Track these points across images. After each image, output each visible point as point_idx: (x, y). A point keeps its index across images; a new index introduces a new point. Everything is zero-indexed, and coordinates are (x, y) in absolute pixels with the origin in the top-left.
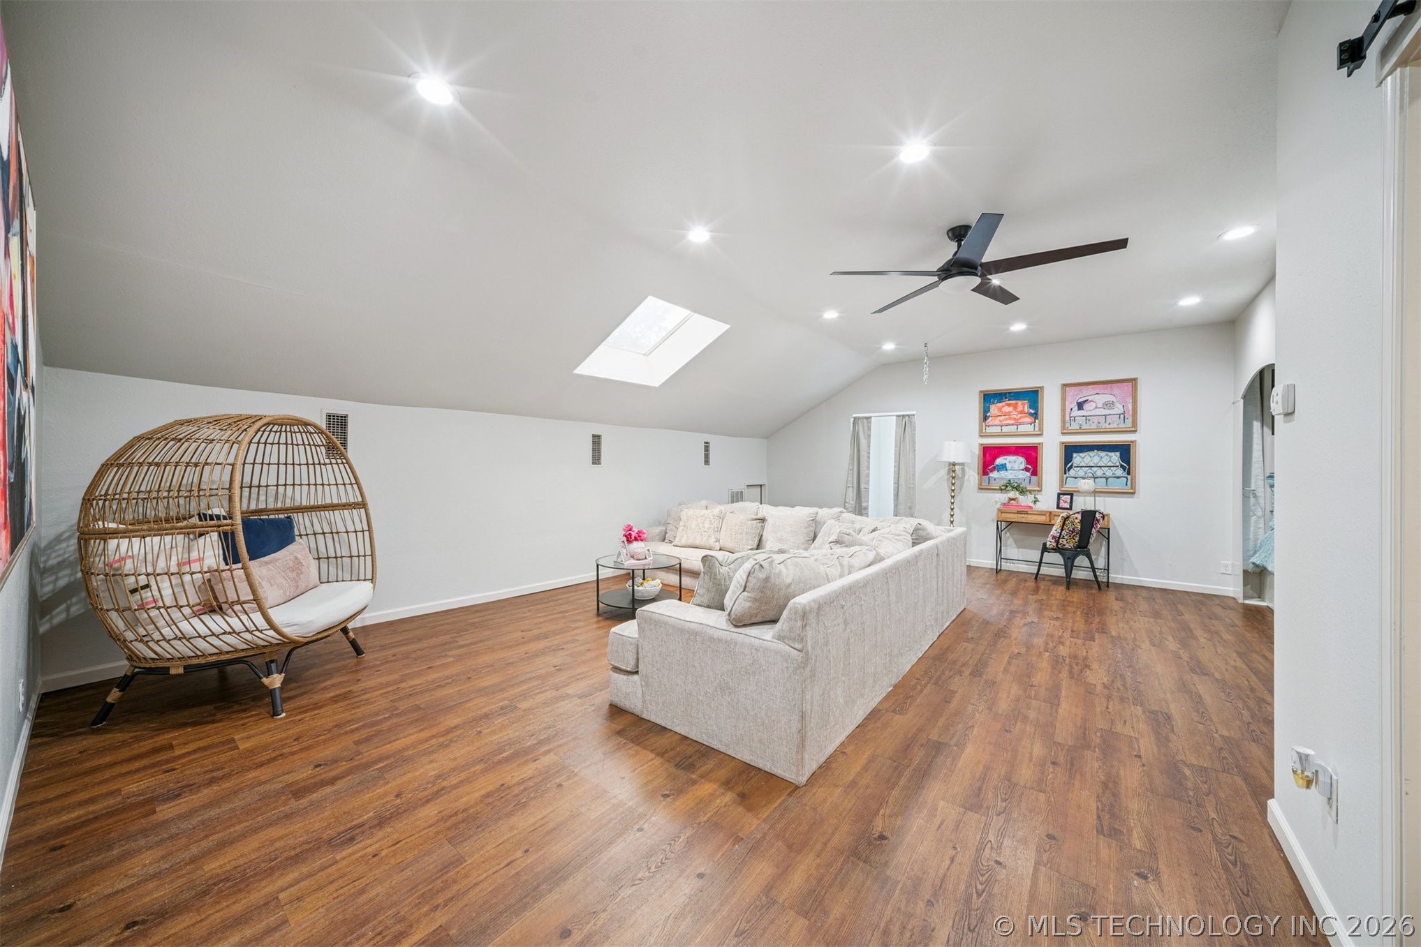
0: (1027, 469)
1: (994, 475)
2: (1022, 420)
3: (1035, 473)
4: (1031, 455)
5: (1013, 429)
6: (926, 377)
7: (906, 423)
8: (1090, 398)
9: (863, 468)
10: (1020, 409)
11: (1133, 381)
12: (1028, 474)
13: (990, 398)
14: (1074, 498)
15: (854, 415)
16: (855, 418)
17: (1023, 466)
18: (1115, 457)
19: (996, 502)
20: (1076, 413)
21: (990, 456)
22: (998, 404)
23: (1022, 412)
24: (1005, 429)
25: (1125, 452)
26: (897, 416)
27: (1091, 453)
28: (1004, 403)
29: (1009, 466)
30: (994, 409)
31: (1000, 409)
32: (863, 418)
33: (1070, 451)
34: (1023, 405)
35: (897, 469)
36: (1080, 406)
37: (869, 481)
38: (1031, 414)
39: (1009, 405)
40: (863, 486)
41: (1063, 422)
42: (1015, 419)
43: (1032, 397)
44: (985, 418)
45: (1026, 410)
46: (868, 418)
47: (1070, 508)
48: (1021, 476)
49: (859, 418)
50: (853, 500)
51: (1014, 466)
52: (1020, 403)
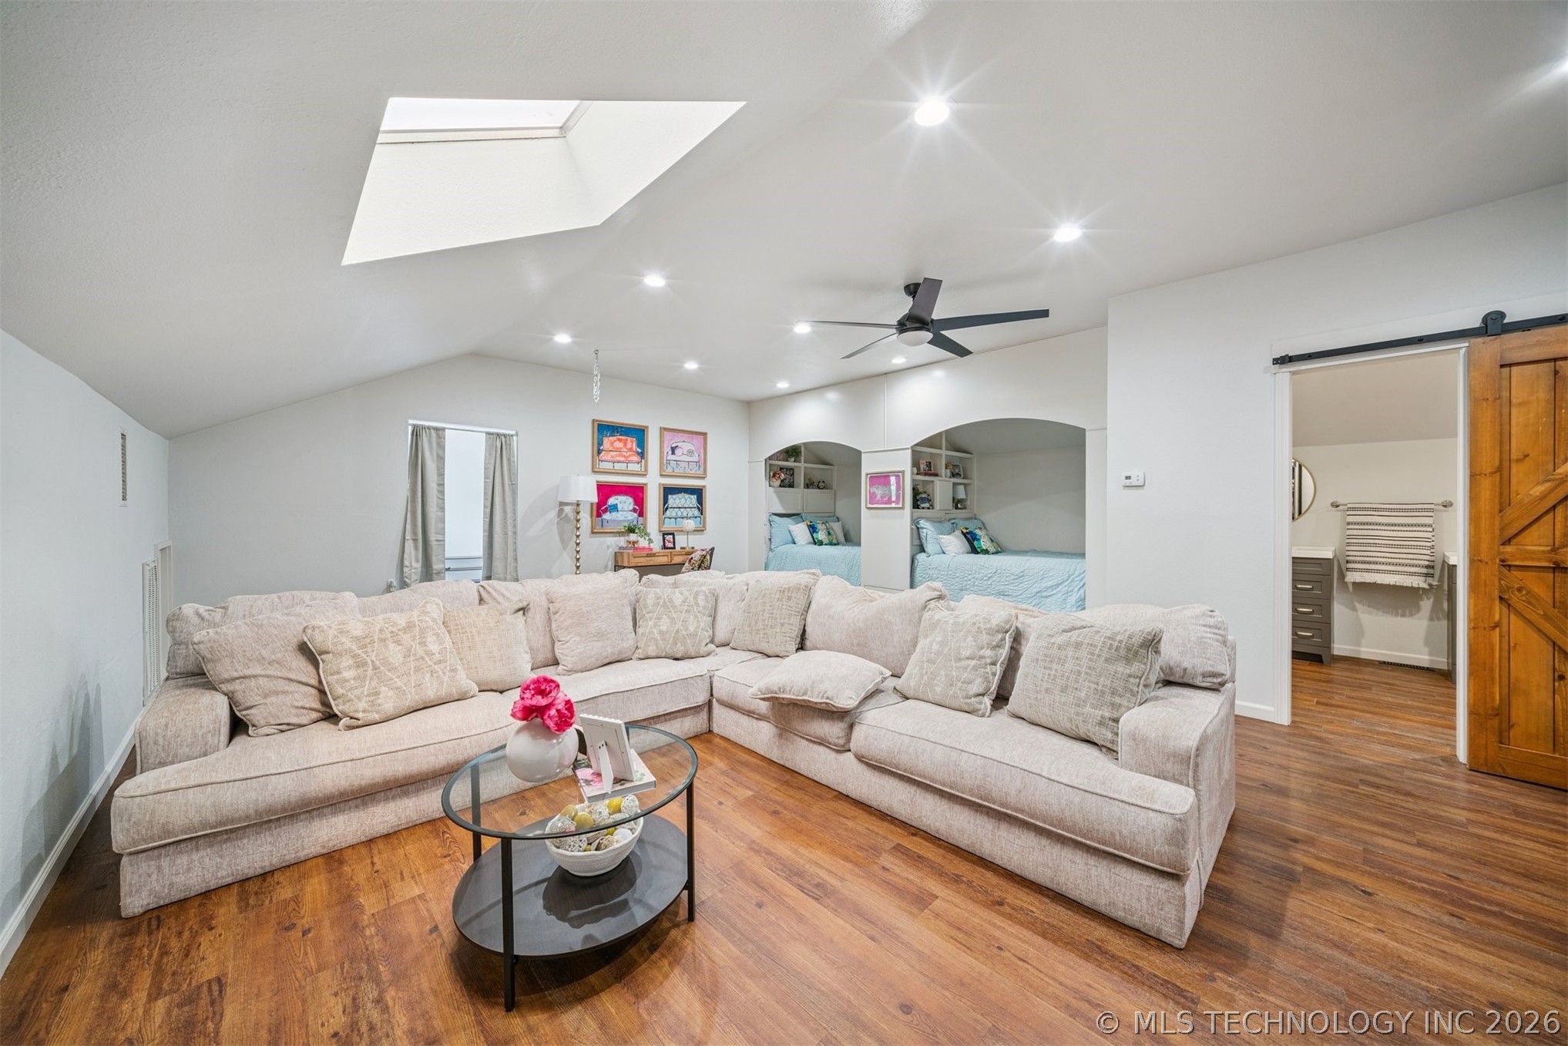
0: (634, 510)
1: (607, 516)
2: (630, 458)
3: (641, 514)
4: (637, 493)
5: (622, 466)
7: (500, 447)
8: (680, 444)
9: (432, 509)
10: (629, 446)
11: (705, 434)
12: (636, 515)
13: (604, 429)
14: (676, 537)
15: (411, 422)
16: (415, 427)
17: (631, 508)
18: (694, 498)
19: (608, 547)
20: (671, 457)
21: (606, 491)
22: (611, 438)
23: (631, 450)
24: (618, 466)
25: (698, 493)
26: (488, 434)
27: (680, 495)
28: (615, 438)
29: (620, 507)
30: (607, 442)
31: (612, 443)
32: (429, 428)
33: (668, 491)
34: (632, 442)
35: (488, 510)
36: (673, 450)
37: (444, 528)
38: (638, 453)
39: (620, 440)
40: (433, 537)
41: (661, 463)
42: (625, 456)
43: (638, 433)
44: (599, 452)
45: (634, 448)
46: (439, 431)
47: (674, 548)
48: (630, 518)
49: (424, 427)
50: (417, 561)
51: (624, 502)
52: (629, 439)
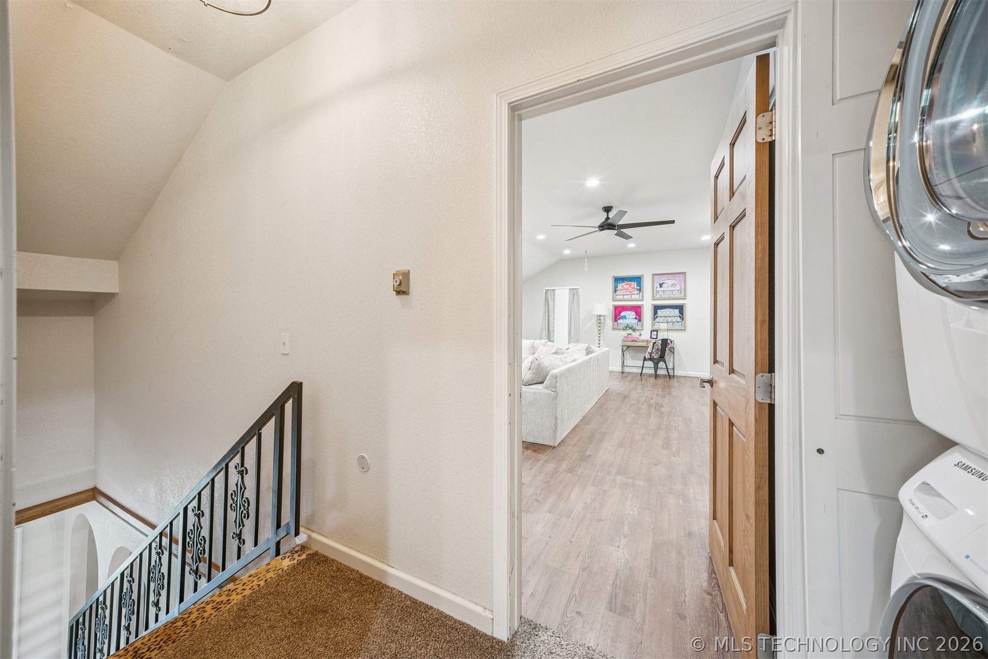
0: (636, 318)
1: (620, 321)
2: (633, 293)
3: (640, 320)
4: (638, 311)
5: (629, 297)
6: (586, 269)
7: (574, 293)
8: (665, 281)
9: (551, 319)
10: (632, 286)
11: (684, 273)
12: (637, 321)
13: (618, 280)
14: (658, 333)
15: (546, 288)
16: (546, 290)
17: (634, 317)
18: (677, 311)
19: (621, 336)
20: (659, 289)
21: (618, 311)
22: (622, 284)
23: (633, 288)
24: (626, 297)
25: (681, 308)
26: (570, 289)
27: (666, 310)
28: (624, 283)
29: (627, 317)
30: (620, 286)
31: (623, 286)
32: (550, 290)
33: (656, 308)
34: (634, 285)
35: (570, 319)
36: (661, 285)
37: (554, 325)
38: (637, 289)
39: (627, 284)
40: (551, 328)
41: (653, 293)
42: (630, 292)
43: (638, 280)
44: (616, 291)
45: (635, 287)
46: (554, 290)
47: (657, 338)
48: (633, 322)
49: (549, 290)
50: (545, 336)
51: (630, 315)
52: (632, 283)
